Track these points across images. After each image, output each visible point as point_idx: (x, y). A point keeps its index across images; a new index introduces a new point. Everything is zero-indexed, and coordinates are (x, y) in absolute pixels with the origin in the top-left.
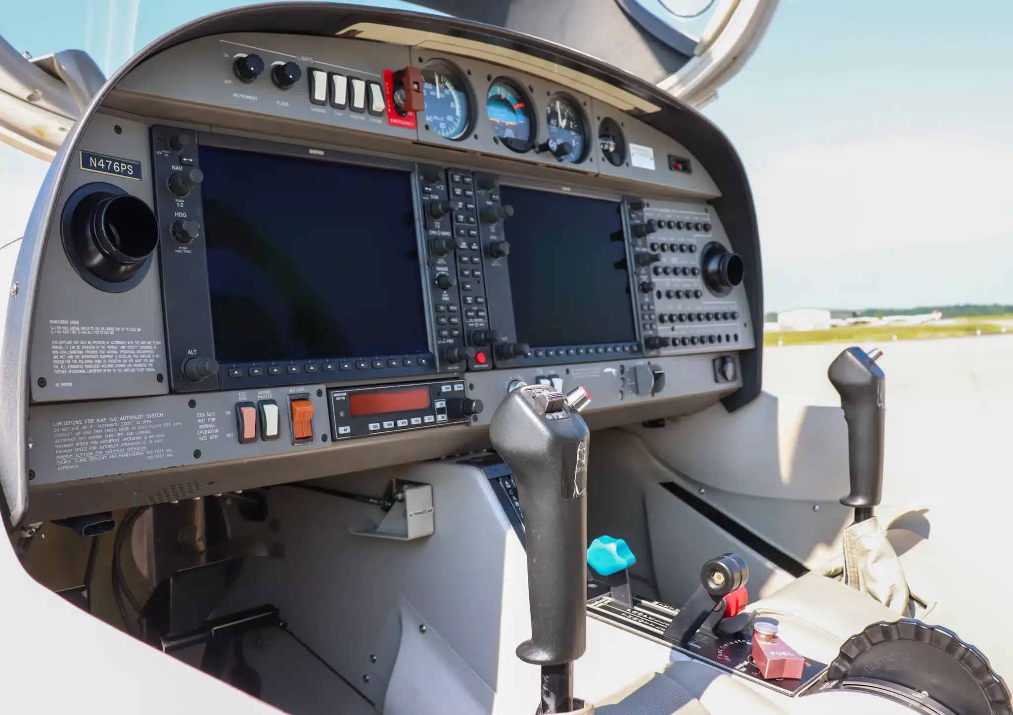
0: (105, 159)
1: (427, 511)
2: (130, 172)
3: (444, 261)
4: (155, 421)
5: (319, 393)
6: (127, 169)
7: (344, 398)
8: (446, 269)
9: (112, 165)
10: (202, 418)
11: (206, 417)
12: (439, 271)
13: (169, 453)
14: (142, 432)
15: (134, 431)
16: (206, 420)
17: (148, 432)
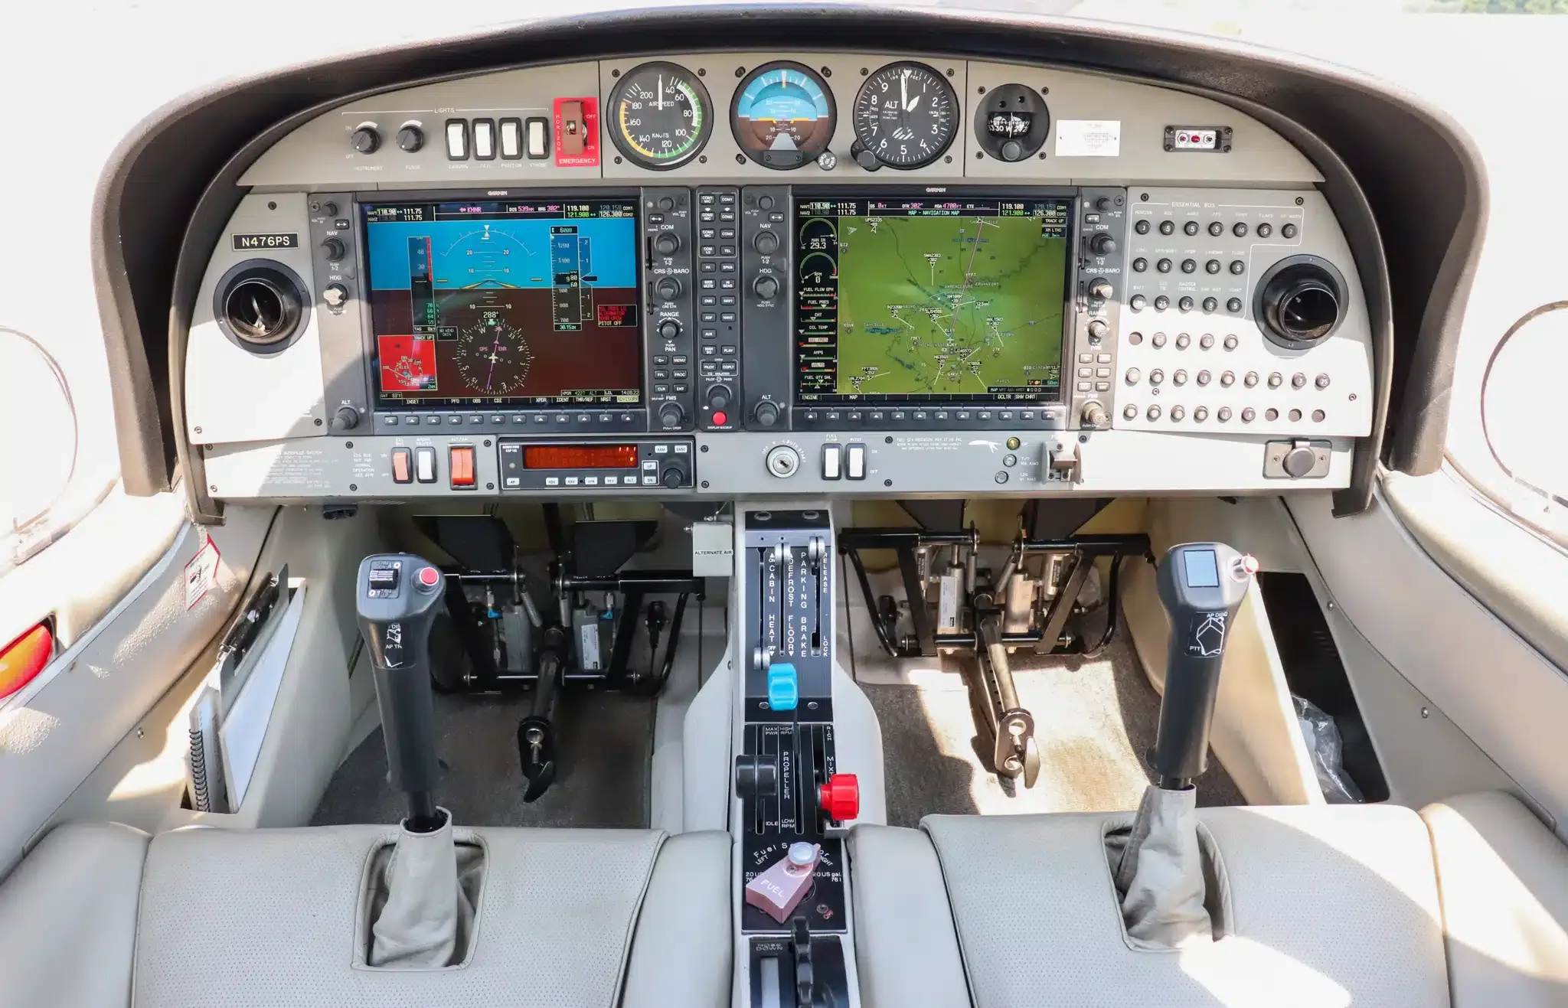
0: (258, 237)
1: (723, 553)
2: (286, 243)
3: (674, 304)
4: (315, 457)
5: (487, 443)
6: (283, 241)
7: (515, 451)
8: (677, 314)
9: (266, 241)
10: (359, 458)
11: (363, 458)
12: (663, 317)
13: (327, 484)
14: (302, 466)
15: (296, 464)
16: (363, 460)
17: (309, 466)
